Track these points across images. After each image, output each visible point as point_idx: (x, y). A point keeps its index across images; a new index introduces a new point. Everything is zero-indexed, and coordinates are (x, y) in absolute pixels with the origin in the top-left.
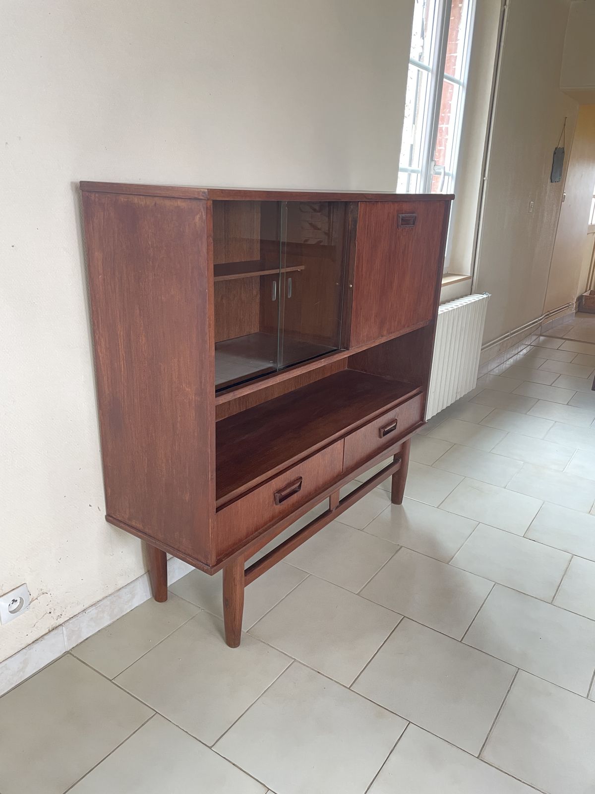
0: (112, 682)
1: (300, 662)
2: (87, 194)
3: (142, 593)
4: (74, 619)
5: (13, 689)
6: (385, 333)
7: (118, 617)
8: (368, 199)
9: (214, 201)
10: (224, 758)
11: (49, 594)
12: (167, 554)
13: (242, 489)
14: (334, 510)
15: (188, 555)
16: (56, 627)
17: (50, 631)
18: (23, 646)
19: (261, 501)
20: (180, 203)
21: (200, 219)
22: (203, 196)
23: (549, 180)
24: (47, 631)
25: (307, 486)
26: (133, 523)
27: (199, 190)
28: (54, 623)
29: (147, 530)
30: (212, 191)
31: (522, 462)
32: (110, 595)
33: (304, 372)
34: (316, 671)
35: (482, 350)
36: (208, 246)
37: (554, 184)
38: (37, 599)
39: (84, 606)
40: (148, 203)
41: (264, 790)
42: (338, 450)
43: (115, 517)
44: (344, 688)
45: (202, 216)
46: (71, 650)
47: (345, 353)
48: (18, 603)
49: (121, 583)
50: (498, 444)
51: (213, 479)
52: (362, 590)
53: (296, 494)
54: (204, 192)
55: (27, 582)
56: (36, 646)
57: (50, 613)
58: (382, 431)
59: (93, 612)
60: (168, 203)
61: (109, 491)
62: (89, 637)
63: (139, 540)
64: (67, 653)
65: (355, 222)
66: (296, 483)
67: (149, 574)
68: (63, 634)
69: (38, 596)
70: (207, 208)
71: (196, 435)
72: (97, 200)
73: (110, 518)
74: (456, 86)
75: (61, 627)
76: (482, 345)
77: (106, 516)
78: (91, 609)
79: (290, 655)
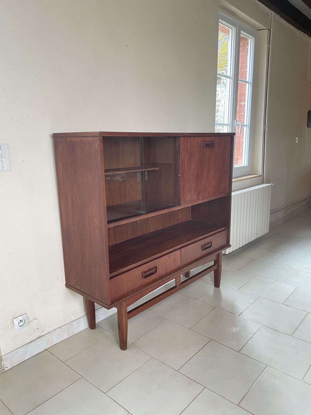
0: (65, 363)
1: (155, 358)
2: (56, 138)
3: (84, 324)
4: (50, 334)
5: (19, 364)
6: (201, 198)
7: (71, 335)
8: (185, 135)
9: (103, 137)
10: (111, 398)
11: (38, 319)
12: (95, 303)
13: (125, 269)
14: (178, 286)
15: (98, 300)
16: (41, 337)
17: (38, 338)
18: (25, 344)
19: (135, 276)
20: (90, 139)
21: (97, 145)
22: (98, 135)
23: (306, 126)
24: (37, 338)
25: (161, 271)
26: (77, 287)
27: (96, 132)
28: (40, 334)
29: (82, 290)
30: (101, 132)
31: (289, 268)
32: (68, 324)
33: (156, 215)
34: (162, 362)
35: (270, 214)
36: (101, 156)
37: (310, 128)
38: (32, 321)
39: (55, 328)
40: (78, 140)
41: (127, 413)
42: (178, 255)
43: (69, 284)
44: (174, 370)
45: (98, 143)
46: (48, 349)
47: (179, 207)
48: (23, 323)
49: (73, 318)
50: (277, 259)
51: (108, 262)
52: (191, 327)
53: (154, 275)
54: (98, 133)
55: (27, 313)
56: (31, 344)
57: (38, 329)
58: (203, 247)
59: (59, 331)
60: (85, 139)
61: (67, 272)
62: (57, 343)
63: (82, 296)
64: (46, 350)
65: (179, 146)
66: (154, 269)
67: (87, 315)
68: (44, 340)
69: (33, 320)
70: (100, 140)
71: (99, 241)
72: (59, 141)
73: (68, 285)
74: (247, 84)
75: (43, 337)
76: (270, 211)
77: (65, 284)
78: (58, 330)
79: (150, 355)
